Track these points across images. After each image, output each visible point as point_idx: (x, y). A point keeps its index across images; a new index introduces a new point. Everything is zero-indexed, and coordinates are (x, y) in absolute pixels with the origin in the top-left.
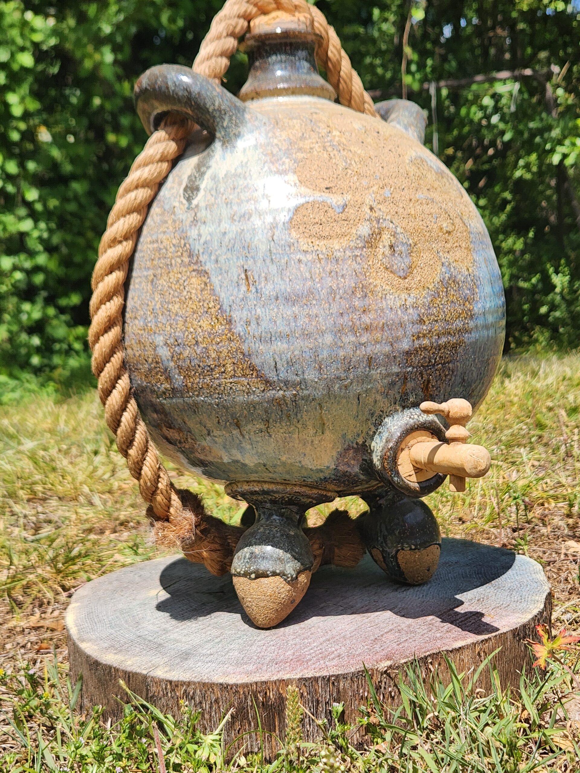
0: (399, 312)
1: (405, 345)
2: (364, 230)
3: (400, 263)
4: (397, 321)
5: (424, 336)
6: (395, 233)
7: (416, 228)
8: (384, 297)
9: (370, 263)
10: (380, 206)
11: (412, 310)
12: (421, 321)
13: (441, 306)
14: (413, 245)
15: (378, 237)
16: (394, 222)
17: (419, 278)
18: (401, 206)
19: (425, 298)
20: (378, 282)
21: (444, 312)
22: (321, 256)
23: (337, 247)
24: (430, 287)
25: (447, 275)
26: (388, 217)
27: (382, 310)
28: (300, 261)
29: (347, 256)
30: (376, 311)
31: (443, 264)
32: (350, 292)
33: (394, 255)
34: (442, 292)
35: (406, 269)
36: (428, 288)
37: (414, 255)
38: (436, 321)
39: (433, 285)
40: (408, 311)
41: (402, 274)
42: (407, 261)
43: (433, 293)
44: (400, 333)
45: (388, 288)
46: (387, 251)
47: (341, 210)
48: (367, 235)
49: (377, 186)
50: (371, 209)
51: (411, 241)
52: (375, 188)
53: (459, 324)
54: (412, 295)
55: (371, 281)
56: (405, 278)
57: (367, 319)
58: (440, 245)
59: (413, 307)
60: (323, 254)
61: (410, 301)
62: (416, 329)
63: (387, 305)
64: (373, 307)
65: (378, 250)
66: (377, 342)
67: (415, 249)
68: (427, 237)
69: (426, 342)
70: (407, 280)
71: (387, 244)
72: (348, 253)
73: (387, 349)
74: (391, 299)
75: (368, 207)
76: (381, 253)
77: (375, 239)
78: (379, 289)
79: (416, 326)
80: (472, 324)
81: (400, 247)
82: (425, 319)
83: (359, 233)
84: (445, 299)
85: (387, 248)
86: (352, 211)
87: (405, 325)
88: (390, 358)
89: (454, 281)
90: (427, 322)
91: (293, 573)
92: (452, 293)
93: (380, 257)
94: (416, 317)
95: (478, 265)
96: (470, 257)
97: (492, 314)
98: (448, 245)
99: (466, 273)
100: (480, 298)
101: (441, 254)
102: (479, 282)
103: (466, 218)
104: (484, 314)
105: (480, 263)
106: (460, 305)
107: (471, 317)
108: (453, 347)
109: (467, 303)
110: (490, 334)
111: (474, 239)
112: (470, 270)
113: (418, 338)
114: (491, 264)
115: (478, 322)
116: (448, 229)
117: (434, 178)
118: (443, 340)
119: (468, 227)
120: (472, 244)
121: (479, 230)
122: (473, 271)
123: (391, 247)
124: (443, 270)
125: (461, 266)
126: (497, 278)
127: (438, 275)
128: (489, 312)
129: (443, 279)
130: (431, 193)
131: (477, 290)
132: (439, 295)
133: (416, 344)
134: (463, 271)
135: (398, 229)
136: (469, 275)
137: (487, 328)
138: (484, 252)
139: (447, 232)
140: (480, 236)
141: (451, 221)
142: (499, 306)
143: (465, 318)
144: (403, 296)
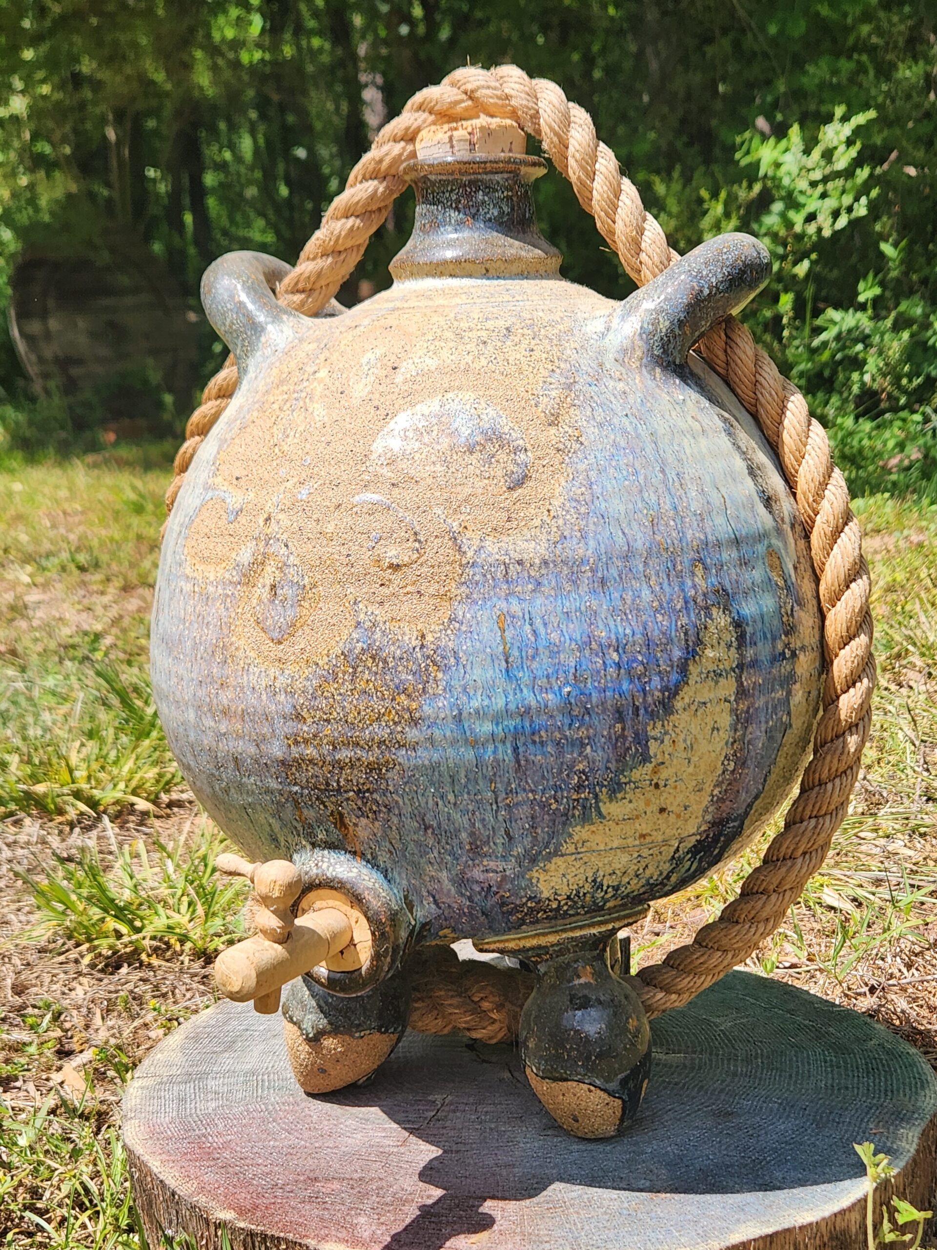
0: (264, 697)
1: (277, 750)
2: (245, 556)
3: (278, 616)
4: (260, 710)
5: (306, 741)
6: (285, 564)
7: (324, 558)
8: (246, 670)
9: (240, 610)
10: (281, 516)
11: (283, 697)
12: (299, 718)
13: (339, 698)
14: (308, 587)
15: (260, 568)
16: (290, 544)
17: (302, 646)
18: (315, 517)
19: (307, 679)
20: (242, 643)
21: (344, 708)
23: (212, 578)
24: (321, 663)
25: (360, 645)
26: (284, 537)
27: (242, 689)
28: (182, 591)
29: (217, 595)
30: (235, 688)
31: (358, 625)
32: (210, 651)
33: (273, 602)
34: (344, 673)
35: (284, 627)
36: (317, 664)
37: (306, 605)
38: (328, 721)
39: (326, 659)
40: (278, 697)
41: (276, 635)
42: (291, 614)
43: (325, 673)
44: (266, 730)
45: (252, 654)
46: (266, 594)
47: (233, 518)
48: (246, 564)
49: (296, 480)
50: (268, 519)
51: (306, 581)
52: (289, 485)
53: (381, 732)
54: (287, 672)
55: (234, 639)
56: (280, 643)
57: (225, 697)
58: (365, 590)
59: (286, 692)
60: (199, 586)
61: (281, 682)
62: (291, 727)
63: (249, 682)
64: (232, 681)
65: (254, 590)
66: (239, 737)
67: (311, 595)
68: (340, 575)
69: (310, 751)
70: (282, 647)
71: (268, 582)
72: (220, 590)
73: (253, 750)
74: (254, 674)
75: (266, 516)
76: (257, 595)
77: (255, 572)
78: (240, 654)
79: (290, 723)
80: (413, 734)
81: (286, 589)
82: (304, 714)
83: (238, 559)
84: (348, 686)
85: (268, 588)
86: (244, 521)
87: (273, 718)
88: (262, 766)
89: (373, 658)
90: (309, 721)
91: (310, 1030)
92: (366, 676)
93: (254, 602)
94: (288, 709)
95: (464, 628)
96: (444, 614)
97: (497, 719)
98: (385, 591)
99: (414, 643)
100: (449, 688)
101: (361, 605)
102: (452, 660)
103: (476, 536)
104: (458, 719)
105: (474, 622)
106: (383, 699)
107: (414, 722)
108: (371, 768)
109: (403, 697)
110: (488, 755)
111: (477, 578)
112: (429, 638)
113: (296, 743)
114: (538, 622)
115: (437, 733)
116: (395, 561)
117: (434, 459)
118: (345, 754)
119: (470, 554)
120: (464, 588)
121: (518, 557)
122: (439, 639)
123: (273, 587)
124: (355, 635)
125: (406, 629)
126: (554, 651)
127: (341, 644)
128: (479, 714)
129: (350, 651)
130: (396, 491)
131: (440, 675)
132: (335, 679)
133: (295, 752)
134: (406, 638)
135: (291, 558)
136: (422, 646)
137: (474, 743)
138: (514, 601)
139: (391, 566)
140: (514, 569)
141: (417, 545)
142: (533, 703)
143: (395, 723)
144: (272, 672)
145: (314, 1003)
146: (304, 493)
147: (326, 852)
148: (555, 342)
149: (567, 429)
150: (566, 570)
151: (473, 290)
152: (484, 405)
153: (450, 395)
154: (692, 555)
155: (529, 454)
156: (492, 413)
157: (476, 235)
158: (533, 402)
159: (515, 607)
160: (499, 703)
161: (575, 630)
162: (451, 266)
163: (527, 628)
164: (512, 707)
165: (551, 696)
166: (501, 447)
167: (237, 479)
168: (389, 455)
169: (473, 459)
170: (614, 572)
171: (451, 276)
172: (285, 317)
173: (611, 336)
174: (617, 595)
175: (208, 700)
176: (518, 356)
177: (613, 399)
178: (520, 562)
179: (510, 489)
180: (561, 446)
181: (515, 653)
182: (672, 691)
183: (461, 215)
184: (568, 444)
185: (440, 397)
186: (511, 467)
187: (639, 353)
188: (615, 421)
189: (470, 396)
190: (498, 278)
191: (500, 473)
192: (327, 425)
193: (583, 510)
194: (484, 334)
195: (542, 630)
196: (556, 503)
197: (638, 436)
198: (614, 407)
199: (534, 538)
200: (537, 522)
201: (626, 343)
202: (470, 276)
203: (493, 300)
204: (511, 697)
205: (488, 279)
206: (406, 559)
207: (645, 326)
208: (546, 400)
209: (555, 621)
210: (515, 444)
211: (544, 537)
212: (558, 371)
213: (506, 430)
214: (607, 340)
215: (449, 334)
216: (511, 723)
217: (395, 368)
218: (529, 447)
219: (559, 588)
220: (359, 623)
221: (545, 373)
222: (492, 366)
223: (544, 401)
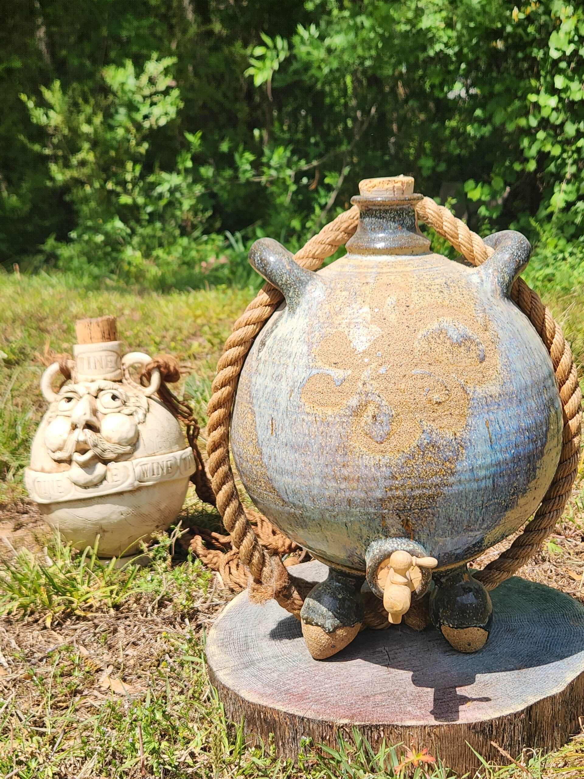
0: (373, 470)
1: (379, 494)
2: (354, 401)
3: (379, 431)
4: (370, 475)
5: (397, 489)
6: (380, 405)
7: (402, 401)
8: (361, 457)
9: (354, 429)
10: (372, 382)
11: (385, 468)
12: (394, 477)
13: (416, 466)
14: (395, 416)
15: (364, 408)
16: (381, 395)
17: (395, 444)
18: (393, 382)
19: (398, 459)
20: (357, 444)
21: (418, 471)
22: (318, 419)
23: (330, 414)
24: (406, 451)
25: (426, 441)
26: (377, 392)
27: (358, 466)
28: (303, 420)
29: (336, 422)
30: (353, 466)
31: (424, 432)
32: (334, 450)
33: (375, 424)
34: (418, 455)
35: (383, 435)
36: (404, 452)
37: (395, 424)
38: (410, 478)
39: (408, 449)
40: (381, 469)
41: (379, 439)
42: (386, 429)
43: (408, 456)
44: (373, 485)
45: (365, 449)
46: (370, 420)
47: (339, 384)
48: (355, 406)
49: (376, 364)
50: (364, 384)
51: (393, 413)
52: (373, 366)
53: (437, 480)
54: (386, 457)
55: (351, 443)
56: (381, 443)
57: (345, 472)
58: (425, 415)
59: (386, 466)
60: (319, 417)
61: (383, 462)
62: (388, 483)
63: (363, 463)
64: (351, 463)
65: (361, 419)
66: (353, 489)
67: (397, 419)
68: (411, 409)
69: (399, 493)
70: (383, 445)
71: (371, 414)
72: (337, 419)
73: (363, 495)
74: (366, 459)
75: (362, 382)
76: (364, 421)
77: (361, 410)
78: (357, 450)
79: (389, 481)
80: (452, 479)
81: (382, 417)
82: (397, 475)
83: (348, 404)
84: (421, 460)
85: (371, 417)
86: (348, 385)
87: (378, 479)
88: (367, 503)
89: (433, 446)
90: (399, 479)
91: (330, 627)
92: (430, 455)
93: (363, 424)
94: (388, 474)
95: (472, 429)
96: (463, 423)
97: (487, 468)
98: (435, 415)
99: (451, 438)
100: (468, 457)
101: (424, 422)
102: (469, 444)
103: (472, 386)
104: (472, 470)
105: (476, 426)
106: (438, 465)
107: (453, 474)
108: (429, 497)
109: (448, 463)
110: (483, 485)
111: (475, 405)
112: (458, 434)
113: (391, 490)
114: (501, 423)
115: (463, 478)
116: (438, 400)
117: (445, 350)
118: (417, 492)
119: (471, 394)
120: (470, 410)
121: (490, 394)
122: (462, 435)
123: (374, 417)
124: (422, 437)
125: (447, 431)
126: (508, 434)
127: (416, 441)
128: (480, 467)
129: (421, 444)
130: (432, 367)
131: (464, 451)
132: (414, 458)
133: (389, 494)
134: (448, 436)
135: (383, 402)
136: (455, 439)
137: (477, 480)
138: (491, 414)
139: (437, 403)
140: (489, 399)
141: (447, 392)
142: (501, 460)
143: (444, 475)
144: (377, 457)
145: (331, 613)
146: (382, 370)
147: (394, 539)
149: (492, 332)
150: (508, 398)
151: (411, 262)
152: (457, 323)
153: (440, 319)
154: (543, 384)
155: (483, 345)
156: (462, 327)
157: (404, 234)
158: (475, 320)
159: (492, 417)
160: (489, 461)
161: (514, 424)
162: (397, 250)
163: (497, 426)
164: (494, 462)
165: (507, 455)
166: (472, 343)
167: (335, 364)
168: (423, 350)
169: (462, 349)
170: (523, 396)
171: (396, 254)
172: (315, 276)
173: (485, 284)
174: (525, 406)
175: (333, 473)
177: (500, 316)
178: (491, 396)
179: (480, 362)
180: (493, 340)
181: (494, 437)
182: (543, 445)
183: (396, 225)
184: (495, 339)
185: (436, 320)
186: (478, 352)
187: (499, 292)
188: (505, 326)
189: (449, 319)
190: (417, 255)
191: (475, 356)
192: (384, 336)
193: (508, 369)
194: (438, 287)
195: (502, 426)
196: (499, 367)
197: (514, 332)
198: (502, 319)
199: (494, 384)
200: (494, 377)
201: (493, 287)
202: (405, 255)
203: (425, 267)
204: (493, 458)
205: (414, 255)
206: (443, 399)
209: (506, 421)
210: (476, 341)
211: (498, 383)
212: (477, 304)
213: (470, 334)
214: (484, 287)
215: (423, 288)
216: (493, 469)
217: (407, 306)
218: (482, 342)
219: (506, 406)
220: (424, 431)
221: (473, 306)
222: (452, 304)
223: (479, 319)
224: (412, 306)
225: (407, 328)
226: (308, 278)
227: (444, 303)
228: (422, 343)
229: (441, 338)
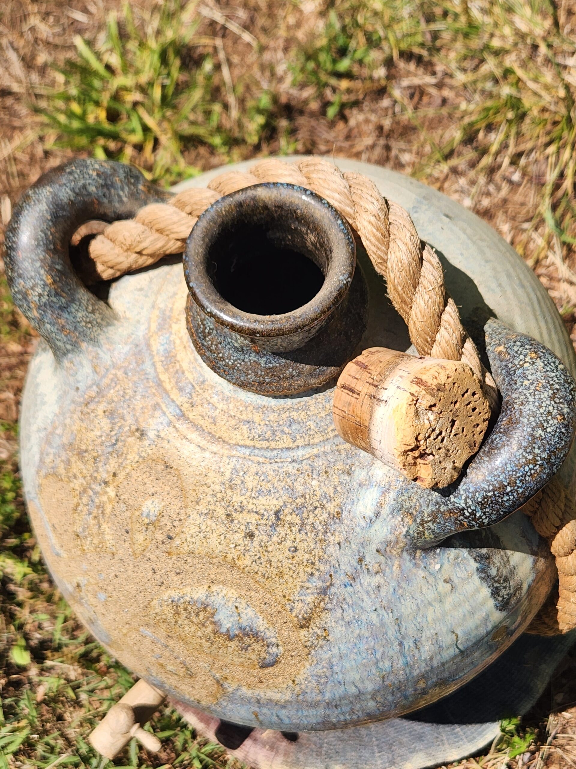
6: (95, 619)
7: (123, 640)
10: (88, 593)
14: (114, 641)
16: (97, 615)
18: (113, 616)
25: (155, 682)
26: (93, 607)
47: (55, 552)
49: (96, 582)
50: (79, 585)
52: (92, 580)
75: (77, 581)
86: (64, 565)
95: (228, 708)
96: (213, 700)
98: (169, 676)
102: (221, 713)
103: (234, 684)
105: (234, 709)
111: (237, 698)
114: (283, 717)
116: (172, 670)
117: (200, 634)
119: (230, 689)
122: (210, 706)
130: (171, 641)
138: (264, 709)
141: (189, 673)
146: (101, 596)
148: (321, 536)
149: (316, 629)
152: (244, 605)
153: (214, 588)
155: (280, 648)
156: (251, 613)
157: (263, 361)
158: (288, 607)
159: (267, 711)
161: (313, 719)
163: (275, 718)
166: (257, 641)
168: (164, 617)
169: (232, 644)
172: (84, 345)
173: (377, 526)
176: (281, 557)
177: (365, 597)
179: (262, 667)
180: (309, 644)
184: (316, 642)
185: (206, 587)
186: (263, 655)
188: (364, 617)
189: (232, 593)
191: (254, 657)
192: (116, 557)
193: (322, 681)
194: (253, 518)
195: (285, 719)
196: (300, 678)
197: (383, 625)
198: (364, 605)
199: (280, 693)
200: (283, 686)
203: (273, 444)
206: (182, 674)
207: (411, 532)
208: (300, 605)
209: (296, 717)
210: (269, 641)
211: (289, 693)
212: (317, 574)
213: (262, 629)
214: (372, 530)
217: (170, 538)
218: (280, 643)
219: (299, 708)
221: (303, 577)
222: (255, 567)
223: (299, 606)
224: (177, 542)
225: (151, 572)
226: (69, 347)
227: (239, 563)
228: (165, 607)
229: (201, 617)
